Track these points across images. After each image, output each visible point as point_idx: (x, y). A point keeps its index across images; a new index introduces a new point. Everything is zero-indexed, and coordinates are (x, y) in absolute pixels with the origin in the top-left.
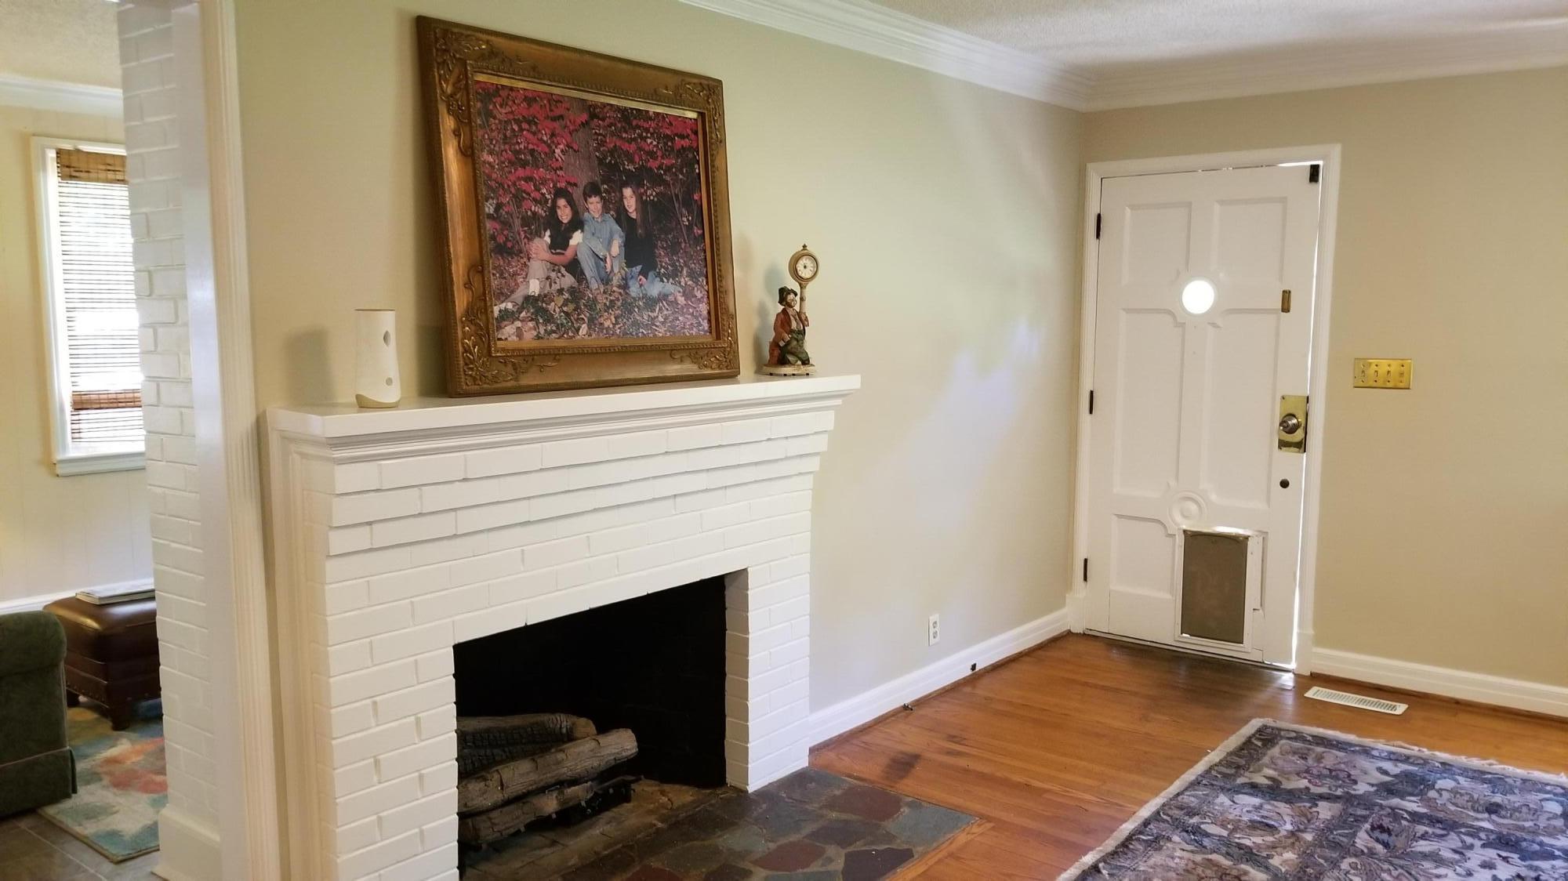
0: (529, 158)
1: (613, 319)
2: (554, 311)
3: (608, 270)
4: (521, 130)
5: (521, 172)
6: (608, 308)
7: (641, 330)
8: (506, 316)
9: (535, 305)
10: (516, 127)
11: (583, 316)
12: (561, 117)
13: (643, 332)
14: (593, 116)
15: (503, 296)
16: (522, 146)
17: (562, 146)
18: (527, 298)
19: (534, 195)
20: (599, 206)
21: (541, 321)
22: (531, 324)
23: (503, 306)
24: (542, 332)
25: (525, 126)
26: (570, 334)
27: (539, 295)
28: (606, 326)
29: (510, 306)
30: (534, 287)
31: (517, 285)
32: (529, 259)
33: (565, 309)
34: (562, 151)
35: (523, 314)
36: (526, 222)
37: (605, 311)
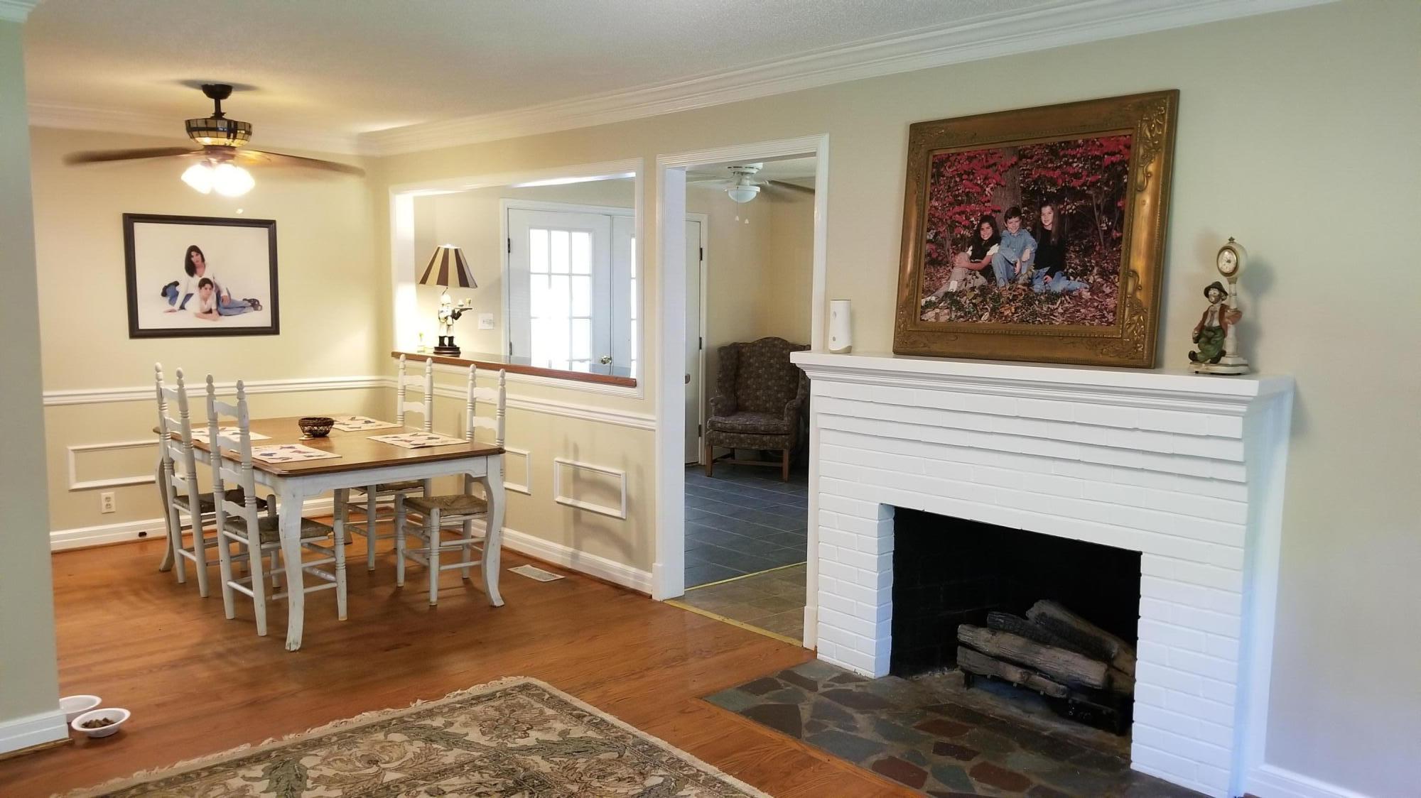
0: (965, 198)
1: (1013, 310)
2: (965, 302)
3: (1016, 272)
4: (962, 180)
5: (957, 209)
6: (1011, 301)
7: (1038, 319)
8: (930, 305)
9: (952, 299)
10: (958, 179)
11: (987, 307)
12: (995, 164)
13: (1039, 321)
14: (1022, 156)
15: (928, 292)
16: (960, 191)
17: (992, 185)
18: (947, 294)
19: (967, 223)
20: (1018, 224)
21: (954, 309)
22: (946, 311)
23: (928, 299)
24: (953, 317)
25: (965, 177)
26: (974, 319)
27: (956, 292)
28: (1006, 314)
29: (933, 298)
30: (953, 286)
31: (941, 285)
32: (953, 267)
33: (974, 301)
34: (992, 189)
35: (942, 304)
36: (955, 242)
37: (1008, 303)
